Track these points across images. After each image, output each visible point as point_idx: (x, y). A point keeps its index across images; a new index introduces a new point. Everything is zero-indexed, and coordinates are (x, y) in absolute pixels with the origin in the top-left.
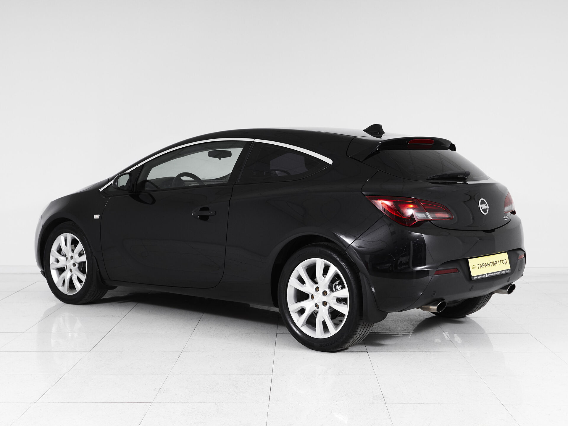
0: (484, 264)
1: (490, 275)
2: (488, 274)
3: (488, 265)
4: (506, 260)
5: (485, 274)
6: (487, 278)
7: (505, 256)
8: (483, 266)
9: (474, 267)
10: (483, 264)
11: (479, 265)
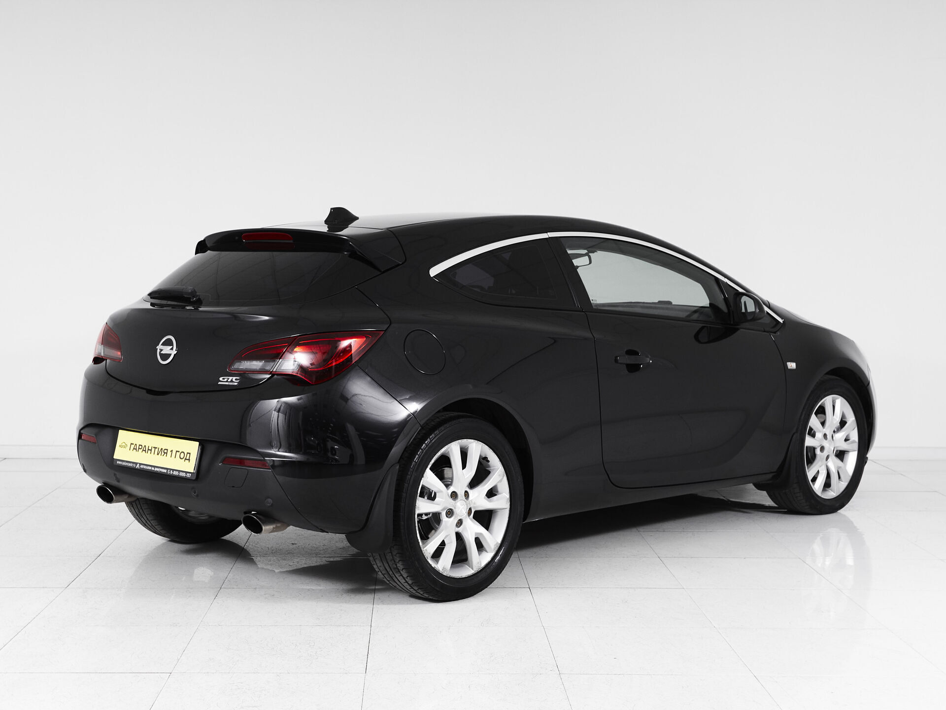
0: (142, 446)
1: (145, 467)
2: (140, 464)
3: (148, 450)
4: (190, 454)
5: (136, 464)
6: (137, 469)
7: (192, 447)
8: (139, 448)
9: (124, 444)
10: (139, 445)
11: (133, 444)
